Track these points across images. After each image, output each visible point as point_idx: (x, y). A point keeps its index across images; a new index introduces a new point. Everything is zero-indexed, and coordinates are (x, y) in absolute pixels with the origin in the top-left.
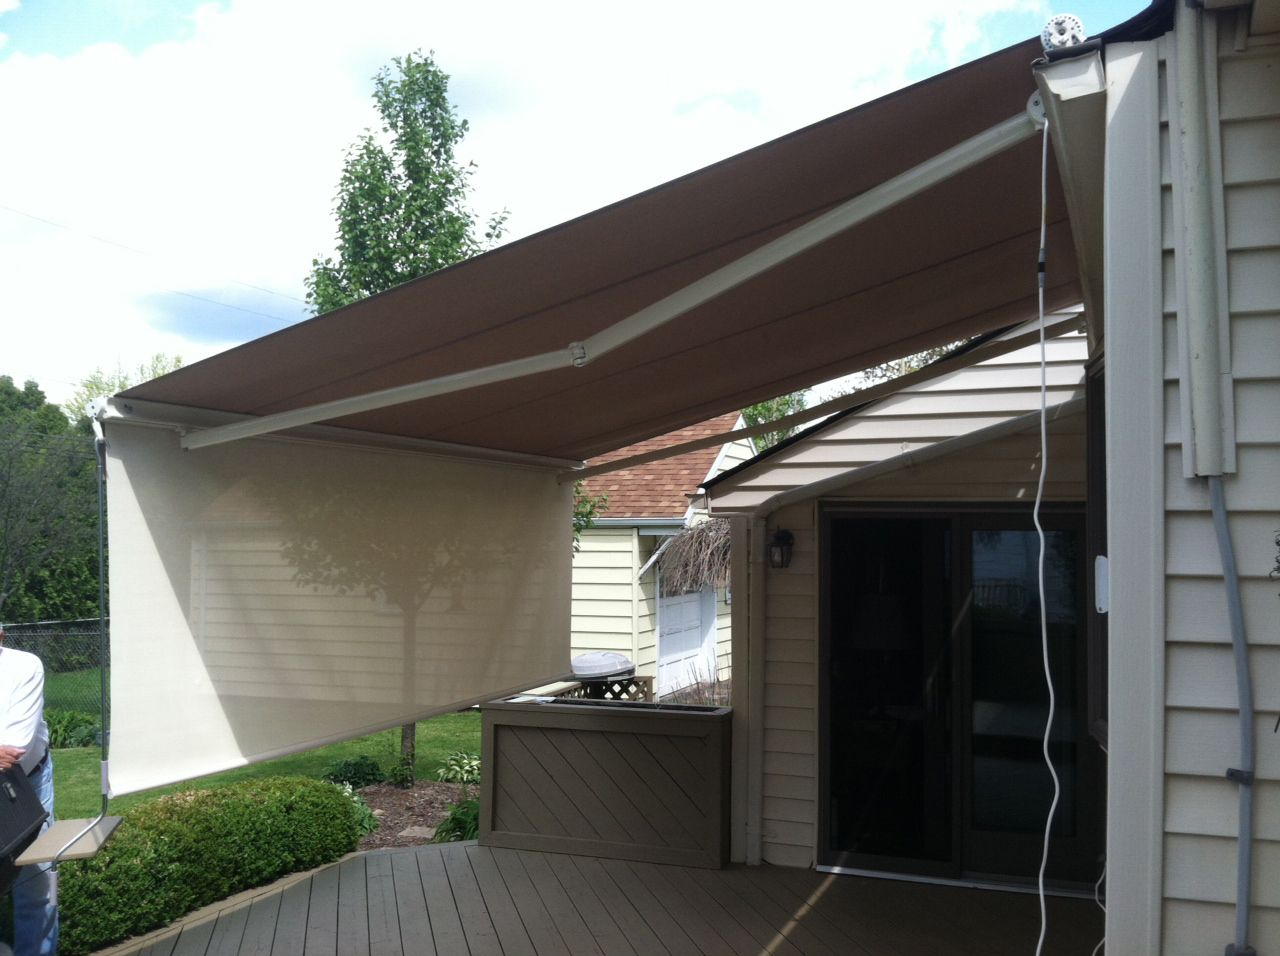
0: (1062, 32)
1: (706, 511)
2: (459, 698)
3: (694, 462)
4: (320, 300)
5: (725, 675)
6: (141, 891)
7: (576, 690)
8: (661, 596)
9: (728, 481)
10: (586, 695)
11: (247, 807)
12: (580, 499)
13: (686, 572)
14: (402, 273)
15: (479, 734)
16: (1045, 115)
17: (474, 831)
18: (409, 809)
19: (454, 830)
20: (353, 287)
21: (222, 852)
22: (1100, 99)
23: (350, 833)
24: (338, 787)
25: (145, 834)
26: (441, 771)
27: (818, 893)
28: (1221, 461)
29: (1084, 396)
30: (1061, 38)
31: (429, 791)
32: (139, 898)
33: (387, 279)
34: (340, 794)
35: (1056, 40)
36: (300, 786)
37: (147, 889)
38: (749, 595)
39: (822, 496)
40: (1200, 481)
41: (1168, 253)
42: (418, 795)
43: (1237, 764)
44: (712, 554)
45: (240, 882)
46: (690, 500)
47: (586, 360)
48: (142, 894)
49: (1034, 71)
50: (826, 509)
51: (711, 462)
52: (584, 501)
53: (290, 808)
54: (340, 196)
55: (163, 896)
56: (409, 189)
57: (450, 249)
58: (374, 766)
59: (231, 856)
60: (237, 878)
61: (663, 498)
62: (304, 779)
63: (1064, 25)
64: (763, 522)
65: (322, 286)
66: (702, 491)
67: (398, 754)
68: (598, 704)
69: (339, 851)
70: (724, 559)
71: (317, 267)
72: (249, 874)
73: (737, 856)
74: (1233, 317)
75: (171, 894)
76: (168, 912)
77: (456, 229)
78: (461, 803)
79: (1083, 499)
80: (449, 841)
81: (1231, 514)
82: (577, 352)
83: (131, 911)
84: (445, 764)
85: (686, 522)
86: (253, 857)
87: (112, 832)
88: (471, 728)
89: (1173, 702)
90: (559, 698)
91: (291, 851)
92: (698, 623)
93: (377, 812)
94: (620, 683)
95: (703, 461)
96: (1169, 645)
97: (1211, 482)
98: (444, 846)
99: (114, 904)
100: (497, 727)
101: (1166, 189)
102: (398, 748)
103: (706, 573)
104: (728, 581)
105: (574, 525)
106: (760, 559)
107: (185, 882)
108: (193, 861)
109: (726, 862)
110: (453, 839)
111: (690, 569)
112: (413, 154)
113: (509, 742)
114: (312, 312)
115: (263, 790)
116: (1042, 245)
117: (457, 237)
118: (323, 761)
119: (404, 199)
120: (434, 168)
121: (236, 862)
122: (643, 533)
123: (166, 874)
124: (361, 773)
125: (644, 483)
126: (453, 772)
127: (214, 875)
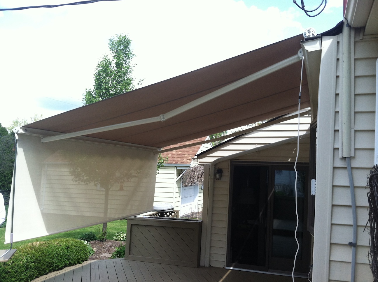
0: (309, 33)
1: (197, 163)
2: (121, 216)
3: (194, 148)
4: (86, 100)
5: (201, 210)
6: (22, 272)
7: (156, 214)
8: (182, 187)
9: (204, 154)
10: (159, 216)
11: (55, 247)
12: (160, 158)
13: (190, 180)
14: (112, 94)
15: (126, 226)
16: (303, 55)
17: (123, 255)
18: (104, 248)
19: (117, 255)
20: (96, 97)
21: (47, 260)
22: (320, 52)
23: (86, 255)
24: (83, 241)
25: (24, 254)
26: (114, 237)
27: (226, 275)
28: (350, 153)
29: (310, 133)
30: (309, 34)
31: (110, 243)
32: (21, 274)
33: (107, 95)
34: (83, 243)
35: (307, 35)
36: (72, 241)
37: (23, 271)
38: (209, 187)
39: (231, 159)
40: (344, 159)
41: (337, 95)
42: (107, 244)
43: (352, 241)
44: (198, 175)
45: (52, 269)
46: (192, 159)
47: (164, 119)
48: (22, 273)
49: (301, 43)
50: (232, 163)
51: (199, 148)
52: (161, 159)
53: (68, 247)
54: (95, 71)
55: (28, 273)
56: (116, 70)
57: (126, 87)
58: (94, 236)
59: (50, 261)
60: (51, 268)
61: (184, 158)
62: (73, 239)
63: (310, 31)
64: (214, 166)
65: (87, 96)
66: (196, 157)
67: (101, 232)
68: (162, 218)
69: (82, 260)
70: (201, 177)
71: (86, 91)
72: (55, 267)
73: (202, 264)
74: (355, 113)
75: (31, 273)
76: (30, 278)
77: (128, 82)
78: (120, 247)
79: (309, 162)
80: (116, 258)
81: (352, 168)
82: (162, 117)
83: (18, 278)
84: (115, 235)
85: (191, 165)
86: (56, 262)
87: (14, 254)
88: (124, 224)
89: (333, 222)
90: (151, 216)
91: (68, 260)
92: (193, 195)
93: (94, 249)
94: (169, 212)
95: (197, 148)
96: (333, 206)
97: (347, 159)
98: (114, 259)
99: (13, 275)
100: (131, 224)
101: (338, 77)
102: (101, 230)
103: (196, 180)
104: (202, 183)
105: (158, 166)
106: (213, 177)
107: (35, 269)
108: (38, 263)
109: (199, 266)
110: (117, 257)
111: (191, 179)
112: (118, 61)
113: (135, 229)
114: (84, 103)
115: (60, 242)
116: (300, 91)
117: (129, 84)
118: (78, 233)
119: (114, 73)
120: (124, 65)
121: (51, 263)
122: (178, 168)
123: (30, 266)
124: (90, 237)
125: (179, 154)
126: (118, 238)
127: (44, 267)
